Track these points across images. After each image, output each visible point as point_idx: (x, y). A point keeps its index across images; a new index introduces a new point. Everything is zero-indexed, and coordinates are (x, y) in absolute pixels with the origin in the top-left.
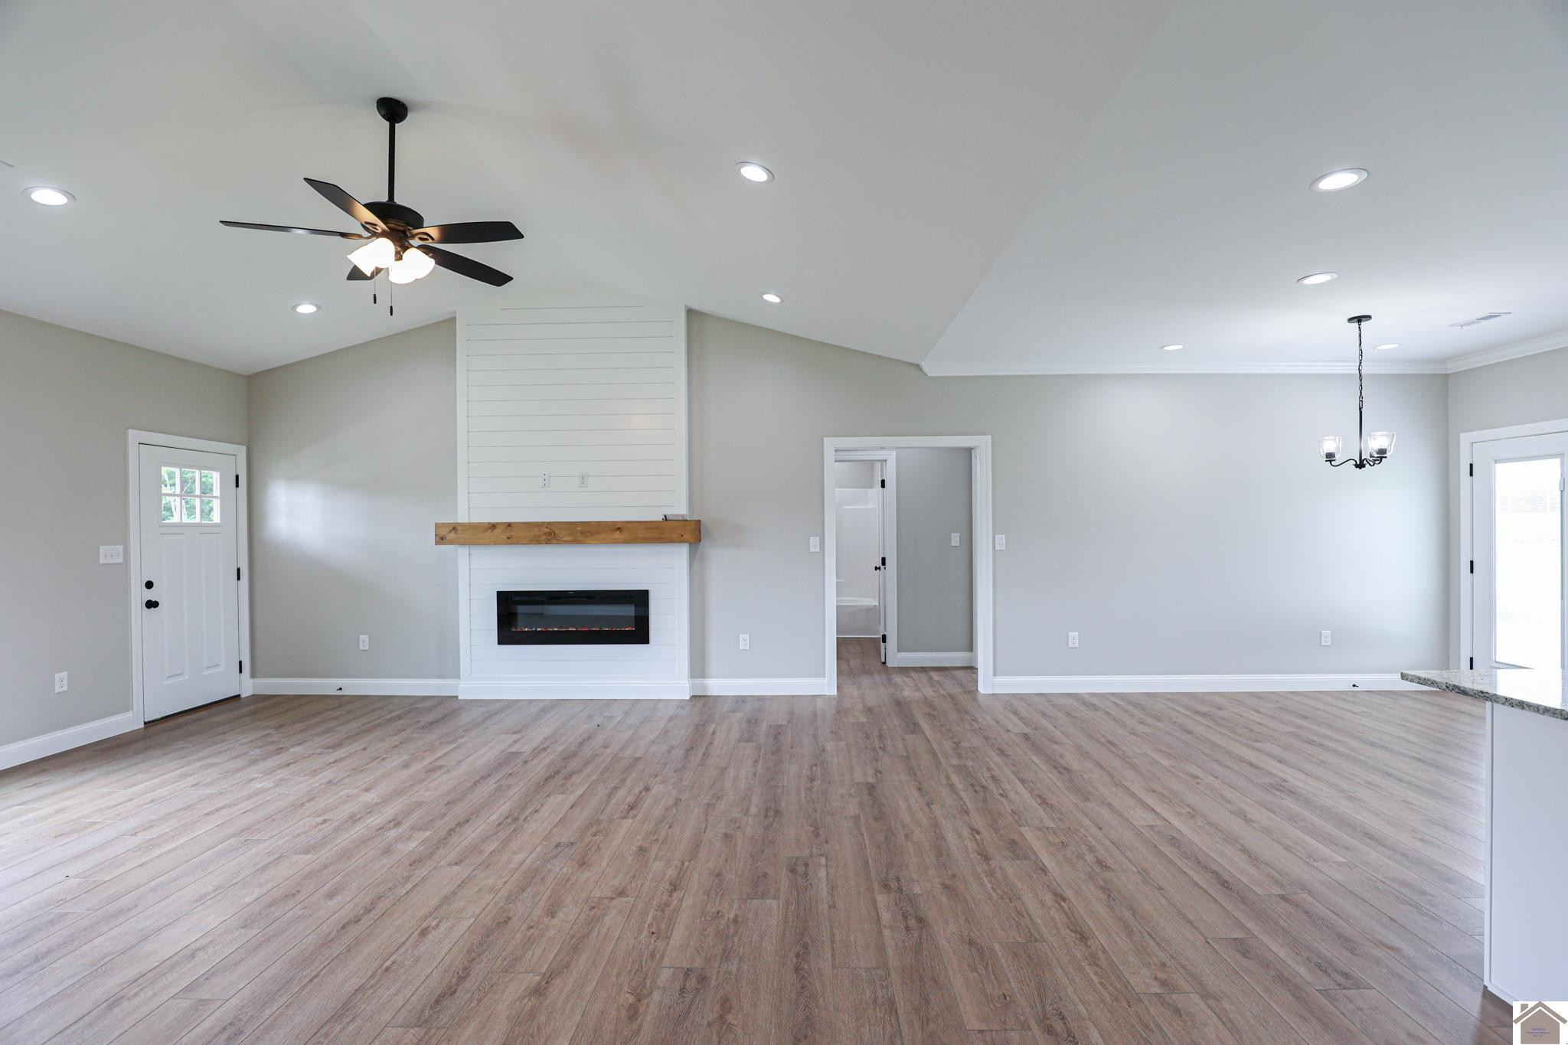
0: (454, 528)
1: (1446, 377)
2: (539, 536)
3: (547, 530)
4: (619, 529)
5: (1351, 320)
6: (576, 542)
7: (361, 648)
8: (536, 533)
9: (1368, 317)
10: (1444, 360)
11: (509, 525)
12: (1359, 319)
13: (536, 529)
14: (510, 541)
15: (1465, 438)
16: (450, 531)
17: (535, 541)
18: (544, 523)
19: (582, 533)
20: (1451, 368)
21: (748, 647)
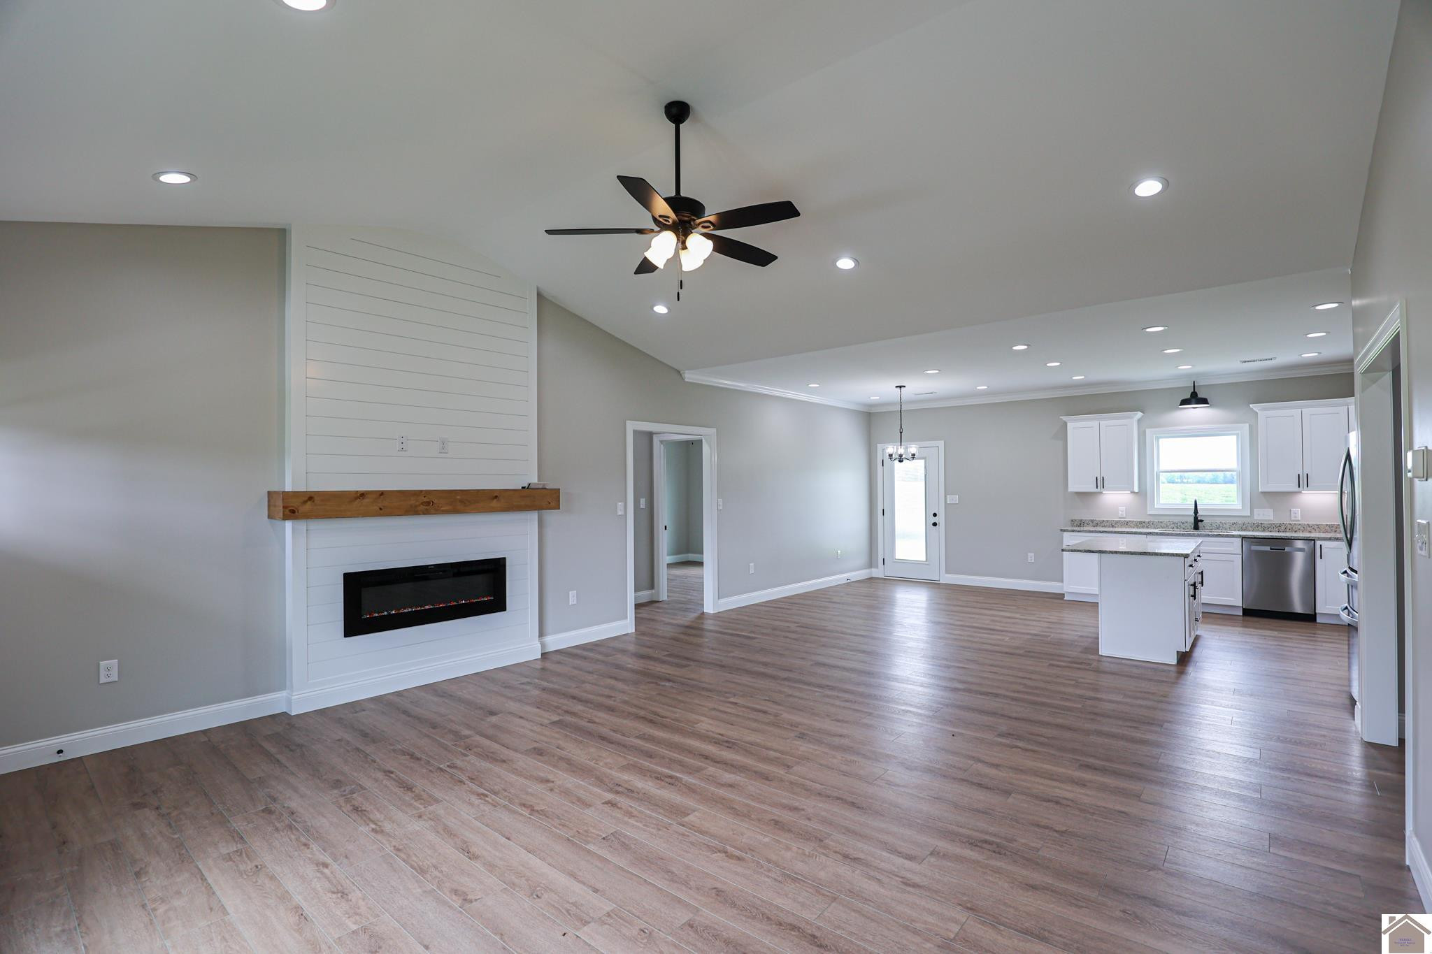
0: (311, 498)
1: (870, 413)
2: (416, 506)
3: (425, 500)
4: (496, 497)
5: (897, 387)
6: (455, 511)
7: (103, 680)
8: (412, 502)
9: (905, 386)
10: (871, 406)
11: (382, 493)
12: (900, 387)
13: (412, 498)
14: (383, 512)
15: (880, 446)
16: (305, 502)
17: (412, 511)
18: (421, 491)
19: (461, 501)
20: (873, 410)
21: (575, 602)
